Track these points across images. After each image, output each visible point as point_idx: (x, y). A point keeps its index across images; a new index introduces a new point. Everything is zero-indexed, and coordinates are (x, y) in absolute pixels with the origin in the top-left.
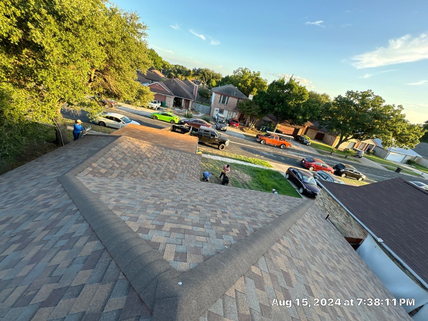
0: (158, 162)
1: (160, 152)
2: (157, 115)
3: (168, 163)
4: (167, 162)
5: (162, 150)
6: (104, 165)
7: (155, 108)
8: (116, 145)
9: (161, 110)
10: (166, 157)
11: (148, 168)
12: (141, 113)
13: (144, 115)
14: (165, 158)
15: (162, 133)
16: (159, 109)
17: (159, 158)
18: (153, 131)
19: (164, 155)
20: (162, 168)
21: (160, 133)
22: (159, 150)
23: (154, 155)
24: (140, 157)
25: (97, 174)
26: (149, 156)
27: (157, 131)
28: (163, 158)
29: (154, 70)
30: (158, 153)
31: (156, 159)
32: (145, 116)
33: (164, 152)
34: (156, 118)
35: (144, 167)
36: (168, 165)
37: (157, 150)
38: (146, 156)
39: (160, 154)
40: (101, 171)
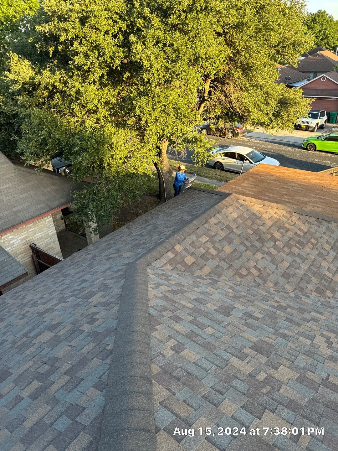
0: (296, 250)
1: (305, 228)
2: (316, 142)
3: (320, 254)
4: (317, 252)
5: (310, 223)
6: (192, 250)
7: (315, 128)
8: (219, 213)
9: (326, 130)
10: (317, 240)
11: (271, 262)
12: (286, 141)
13: (291, 143)
14: (313, 241)
15: (319, 179)
16: (321, 127)
17: (299, 242)
18: (301, 177)
19: (312, 234)
20: (302, 265)
21: (315, 181)
22: (301, 224)
23: (290, 234)
24: (258, 238)
25: (179, 266)
26: (277, 235)
27: (309, 177)
28: (309, 242)
29: (321, 52)
30: (300, 229)
31: (291, 242)
32: (293, 146)
33: (313, 229)
34: (314, 147)
35: (263, 258)
36: (319, 259)
37: (298, 222)
38: (272, 236)
39: (302, 231)
40: (185, 260)
